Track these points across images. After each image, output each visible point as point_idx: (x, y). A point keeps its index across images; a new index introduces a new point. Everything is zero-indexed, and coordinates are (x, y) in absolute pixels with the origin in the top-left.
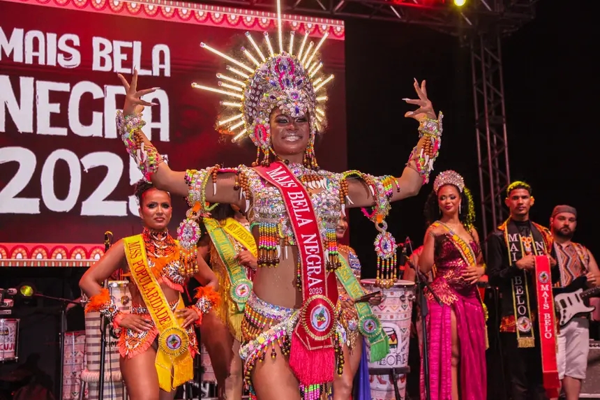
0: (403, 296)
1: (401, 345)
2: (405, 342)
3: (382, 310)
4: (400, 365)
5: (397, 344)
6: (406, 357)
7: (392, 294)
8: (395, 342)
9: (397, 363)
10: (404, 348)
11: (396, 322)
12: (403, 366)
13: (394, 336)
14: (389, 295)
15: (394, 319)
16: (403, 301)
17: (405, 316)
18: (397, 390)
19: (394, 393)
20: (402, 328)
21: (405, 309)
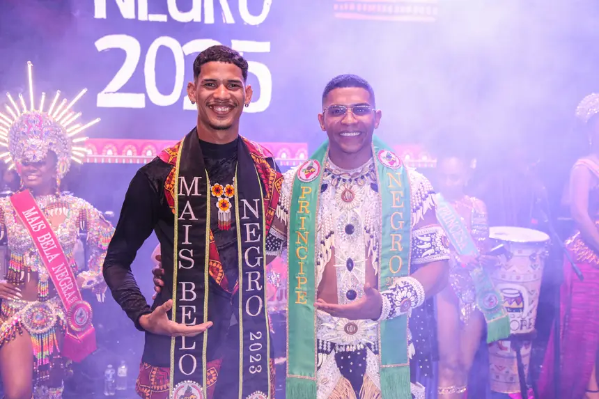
0: (534, 255)
1: (527, 309)
2: (532, 306)
3: (506, 269)
4: (525, 331)
5: (523, 308)
6: (533, 321)
7: (520, 252)
8: (521, 306)
9: (521, 329)
10: (531, 312)
11: (523, 284)
12: (529, 331)
13: (520, 299)
14: (516, 253)
15: (521, 280)
16: (533, 261)
17: (535, 276)
18: (519, 357)
19: (515, 361)
20: (530, 290)
21: (534, 269)
